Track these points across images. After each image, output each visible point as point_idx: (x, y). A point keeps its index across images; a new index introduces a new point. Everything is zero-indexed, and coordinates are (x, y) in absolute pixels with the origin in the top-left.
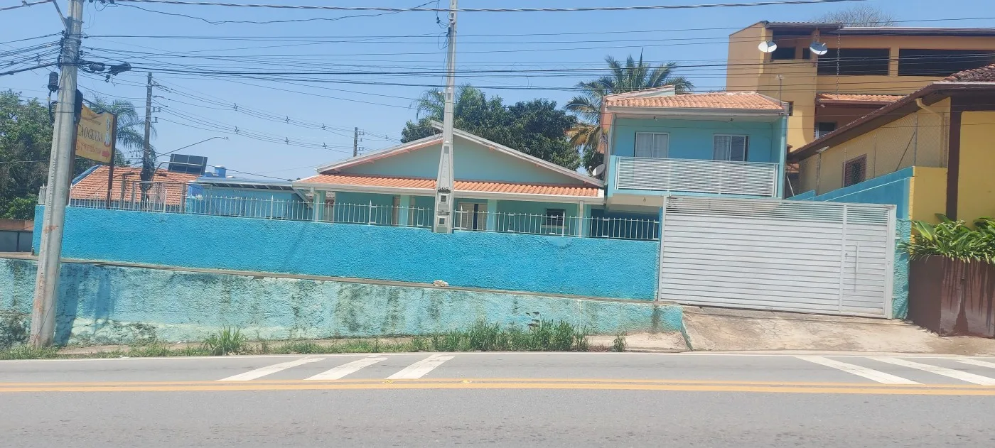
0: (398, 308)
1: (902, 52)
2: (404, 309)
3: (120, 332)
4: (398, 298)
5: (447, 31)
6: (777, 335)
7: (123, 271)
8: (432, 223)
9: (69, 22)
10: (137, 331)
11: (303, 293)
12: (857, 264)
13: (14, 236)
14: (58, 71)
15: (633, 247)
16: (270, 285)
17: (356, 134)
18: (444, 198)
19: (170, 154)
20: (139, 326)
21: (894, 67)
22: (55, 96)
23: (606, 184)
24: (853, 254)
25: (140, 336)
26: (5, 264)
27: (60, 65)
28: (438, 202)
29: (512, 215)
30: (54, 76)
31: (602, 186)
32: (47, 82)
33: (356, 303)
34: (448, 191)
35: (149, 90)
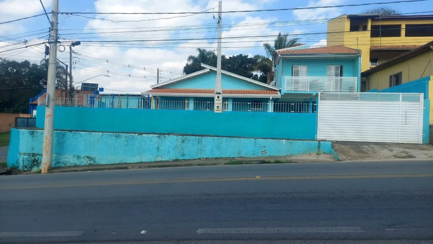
0: (203, 146)
1: (407, 26)
2: (205, 146)
3: (81, 160)
4: (202, 142)
5: (218, 22)
6: (376, 153)
7: (80, 134)
8: (213, 108)
9: (52, 23)
10: (88, 160)
11: (160, 141)
12: (407, 120)
13: (26, 120)
14: (48, 45)
15: (303, 116)
16: (145, 137)
17: (158, 71)
18: (218, 97)
19: (81, 83)
20: (88, 157)
21: (403, 32)
22: (47, 57)
23: (280, 89)
24: (405, 116)
25: (89, 162)
26: (27, 132)
27: (49, 43)
28: (216, 98)
29: (250, 103)
30: (47, 48)
31: (279, 90)
32: (44, 51)
33: (183, 144)
34: (220, 94)
35: (71, 55)
